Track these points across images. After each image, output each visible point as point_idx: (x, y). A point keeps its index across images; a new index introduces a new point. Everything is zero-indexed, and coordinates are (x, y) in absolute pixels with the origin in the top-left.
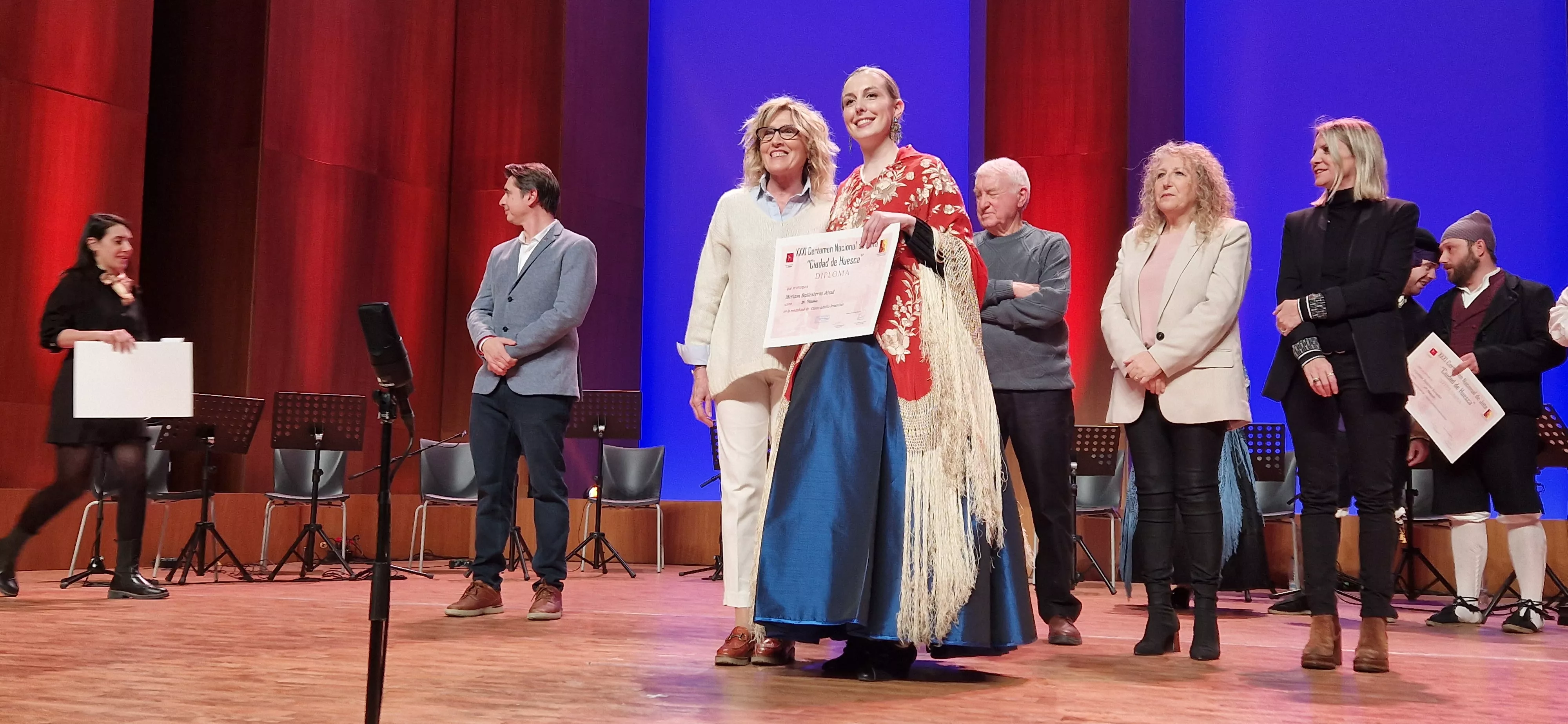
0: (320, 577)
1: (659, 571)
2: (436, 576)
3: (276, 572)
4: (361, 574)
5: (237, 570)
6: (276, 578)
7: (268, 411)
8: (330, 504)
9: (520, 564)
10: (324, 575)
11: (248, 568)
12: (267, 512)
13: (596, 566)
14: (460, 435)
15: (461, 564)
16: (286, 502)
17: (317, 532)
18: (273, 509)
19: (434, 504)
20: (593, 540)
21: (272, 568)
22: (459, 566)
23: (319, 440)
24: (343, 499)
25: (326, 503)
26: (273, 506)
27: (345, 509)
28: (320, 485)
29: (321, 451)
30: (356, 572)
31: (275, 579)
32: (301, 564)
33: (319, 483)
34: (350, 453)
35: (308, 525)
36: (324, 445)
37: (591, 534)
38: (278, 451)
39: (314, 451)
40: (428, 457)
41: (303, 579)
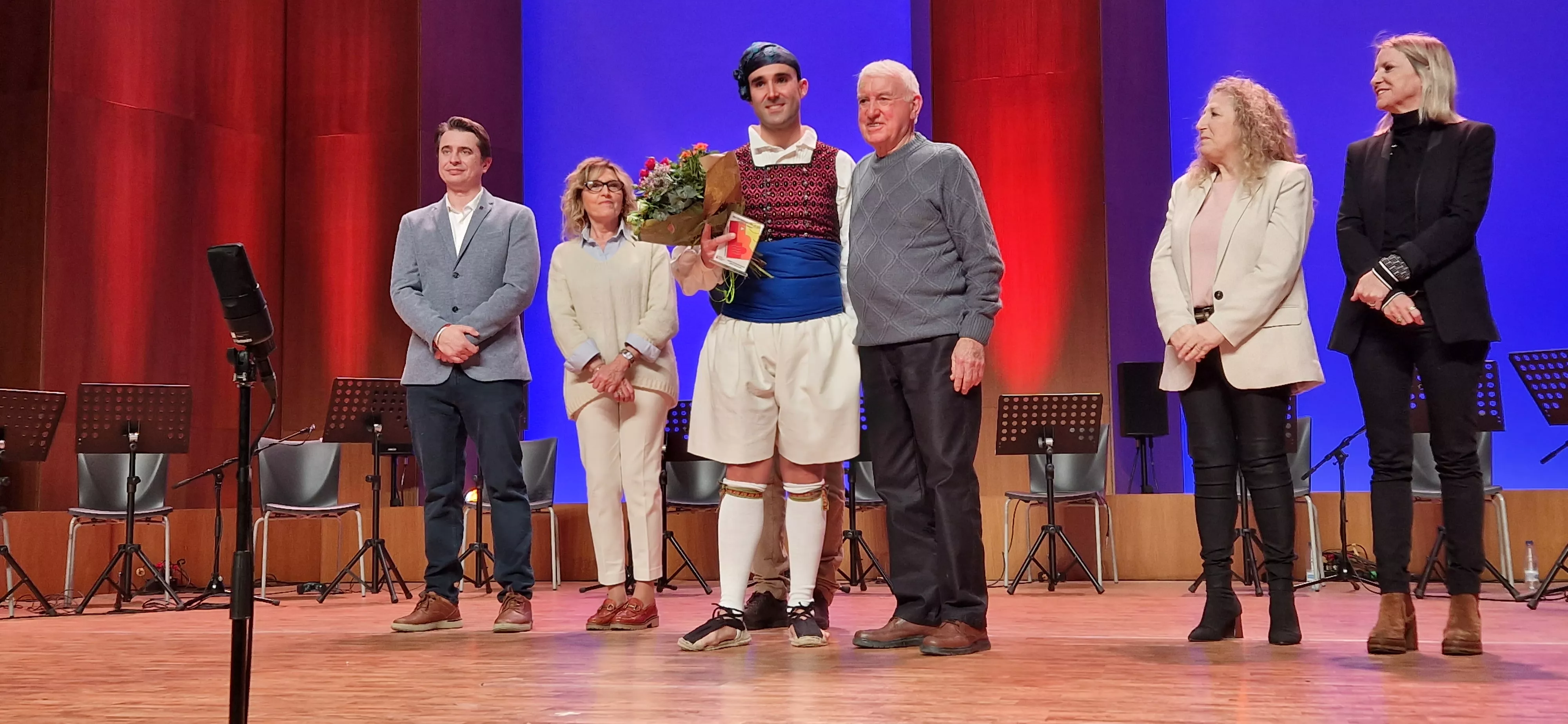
0: (141, 608)
1: (554, 588)
2: (282, 603)
3: (85, 605)
4: (190, 603)
5: (38, 604)
6: (86, 611)
7: (71, 407)
8: (148, 520)
9: (385, 585)
10: (144, 607)
11: (49, 602)
12: (71, 533)
13: (478, 584)
14: (307, 431)
15: (312, 588)
16: (94, 521)
17: (134, 554)
18: (77, 529)
19: (278, 515)
20: (474, 553)
21: (80, 601)
22: (309, 590)
23: (134, 441)
24: (165, 513)
25: (144, 518)
26: (78, 525)
27: (167, 524)
28: (138, 495)
29: (137, 455)
30: (185, 601)
31: (84, 612)
32: (115, 596)
33: (136, 494)
34: (172, 456)
35: (125, 545)
36: (141, 447)
37: (471, 546)
38: (81, 456)
39: (128, 455)
40: (268, 458)
41: (118, 610)
